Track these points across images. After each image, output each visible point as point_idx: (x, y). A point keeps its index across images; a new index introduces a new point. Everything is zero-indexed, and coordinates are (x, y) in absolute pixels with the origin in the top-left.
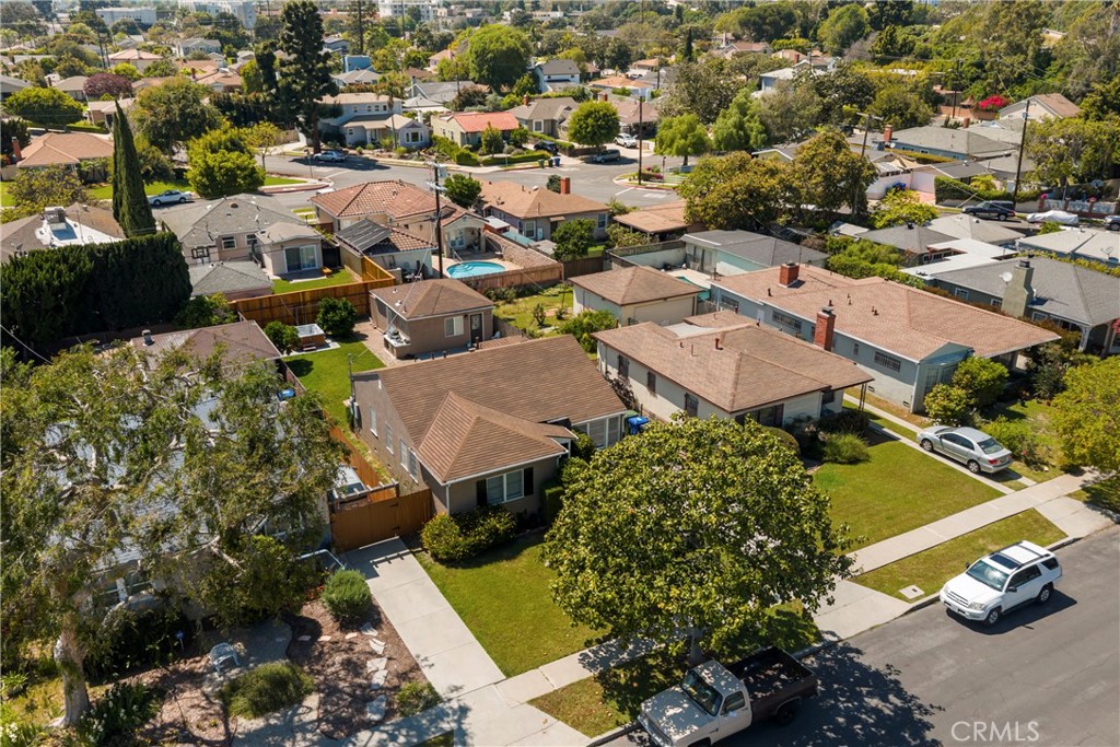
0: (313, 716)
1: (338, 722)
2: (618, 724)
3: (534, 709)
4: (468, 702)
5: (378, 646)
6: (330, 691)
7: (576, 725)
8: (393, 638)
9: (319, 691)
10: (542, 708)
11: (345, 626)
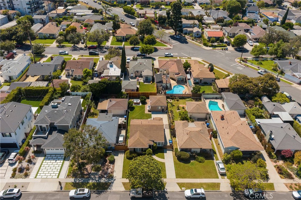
0: (99, 173)
1: (102, 175)
2: (130, 190)
3: (122, 184)
4: (116, 179)
5: (111, 167)
6: (103, 171)
7: (125, 188)
8: (114, 167)
9: (102, 170)
10: (123, 184)
11: (110, 163)
